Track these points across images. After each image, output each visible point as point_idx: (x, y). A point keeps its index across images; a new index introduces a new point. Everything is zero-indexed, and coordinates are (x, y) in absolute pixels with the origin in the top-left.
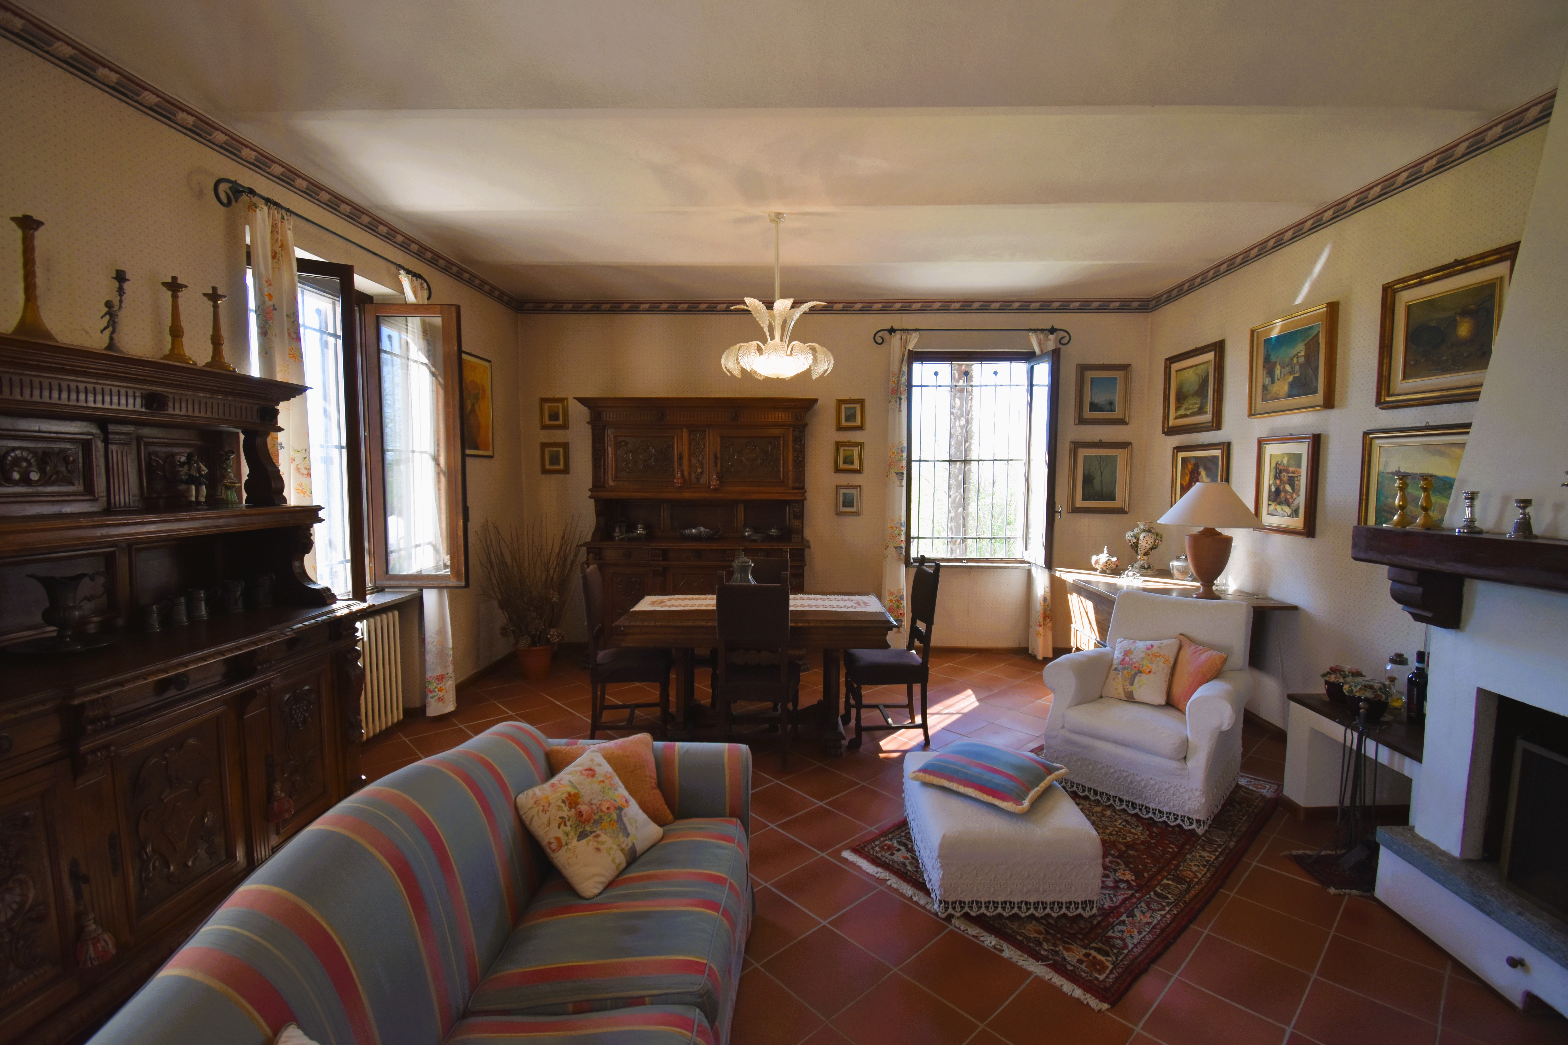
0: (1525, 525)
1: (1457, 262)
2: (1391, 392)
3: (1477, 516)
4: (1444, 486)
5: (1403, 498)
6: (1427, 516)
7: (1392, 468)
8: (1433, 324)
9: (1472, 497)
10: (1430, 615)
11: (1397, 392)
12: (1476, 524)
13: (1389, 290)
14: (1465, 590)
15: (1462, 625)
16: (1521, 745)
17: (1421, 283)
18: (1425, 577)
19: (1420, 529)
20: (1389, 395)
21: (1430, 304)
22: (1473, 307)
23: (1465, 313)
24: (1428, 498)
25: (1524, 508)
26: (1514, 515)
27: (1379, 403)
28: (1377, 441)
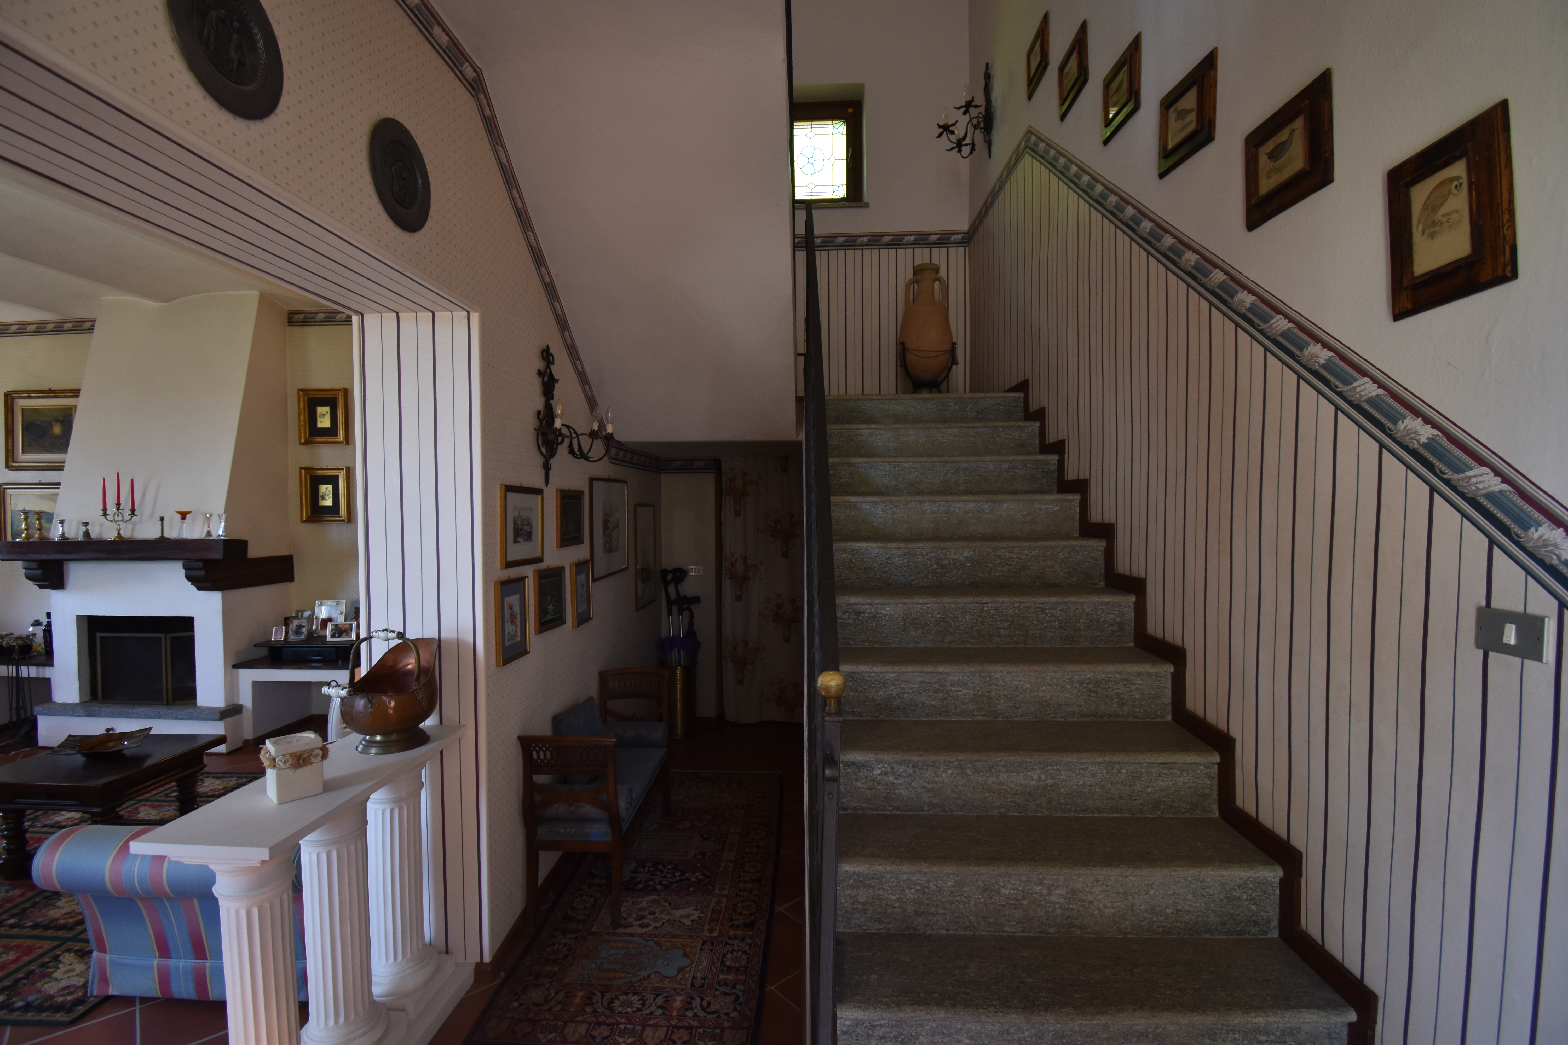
0: (87, 534)
1: (50, 391)
2: (15, 460)
3: (66, 532)
4: (50, 517)
5: (27, 524)
6: (41, 533)
7: (21, 508)
8: (39, 423)
9: (62, 522)
10: (47, 583)
11: (19, 460)
12: (66, 535)
13: (9, 396)
14: (65, 569)
15: (65, 586)
16: (99, 635)
17: (29, 397)
18: (42, 564)
19: (37, 540)
20: (14, 462)
21: (36, 411)
22: (61, 418)
23: (57, 420)
24: (40, 524)
25: (86, 526)
26: (83, 530)
27: (7, 466)
28: (9, 491)
